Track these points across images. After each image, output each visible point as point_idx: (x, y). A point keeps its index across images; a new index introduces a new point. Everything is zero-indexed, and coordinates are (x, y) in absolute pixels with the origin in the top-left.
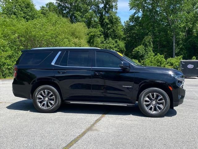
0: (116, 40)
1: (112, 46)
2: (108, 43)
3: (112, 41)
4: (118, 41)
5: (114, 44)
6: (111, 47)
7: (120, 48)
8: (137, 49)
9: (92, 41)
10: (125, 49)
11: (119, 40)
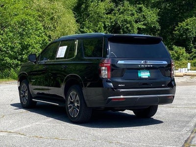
0: (140, 6)
1: (129, 18)
2: (122, 13)
3: (131, 8)
4: (144, 9)
5: (133, 15)
6: (126, 21)
7: (148, 23)
8: (183, 24)
9: (83, 6)
10: (158, 26)
11: (147, 7)
